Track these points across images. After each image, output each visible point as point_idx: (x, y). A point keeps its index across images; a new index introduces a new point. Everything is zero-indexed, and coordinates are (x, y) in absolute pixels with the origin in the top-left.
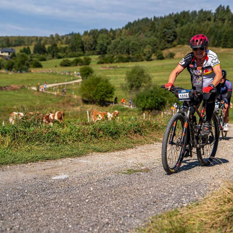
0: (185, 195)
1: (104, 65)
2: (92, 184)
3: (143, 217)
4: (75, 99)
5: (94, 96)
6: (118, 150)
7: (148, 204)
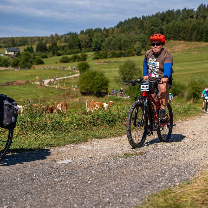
0: (177, 175)
1: (99, 60)
2: (93, 168)
3: (140, 196)
5: (91, 88)
6: (115, 136)
7: (144, 184)
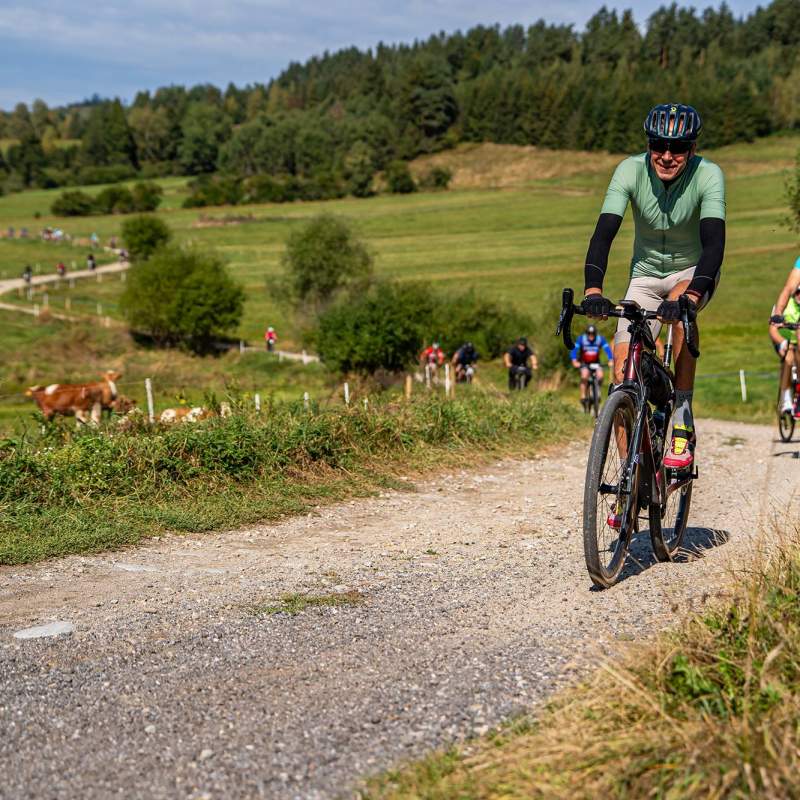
0: (484, 691)
1: (209, 211)
2: (158, 656)
3: (334, 781)
4: (105, 330)
5: (175, 321)
6: (254, 522)
7: (352, 730)
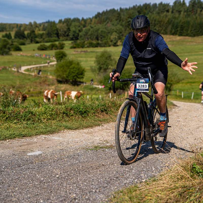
0: (144, 171)
2: (63, 160)
3: (106, 192)
4: (50, 79)
5: (67, 77)
6: (87, 127)
7: (111, 180)
